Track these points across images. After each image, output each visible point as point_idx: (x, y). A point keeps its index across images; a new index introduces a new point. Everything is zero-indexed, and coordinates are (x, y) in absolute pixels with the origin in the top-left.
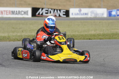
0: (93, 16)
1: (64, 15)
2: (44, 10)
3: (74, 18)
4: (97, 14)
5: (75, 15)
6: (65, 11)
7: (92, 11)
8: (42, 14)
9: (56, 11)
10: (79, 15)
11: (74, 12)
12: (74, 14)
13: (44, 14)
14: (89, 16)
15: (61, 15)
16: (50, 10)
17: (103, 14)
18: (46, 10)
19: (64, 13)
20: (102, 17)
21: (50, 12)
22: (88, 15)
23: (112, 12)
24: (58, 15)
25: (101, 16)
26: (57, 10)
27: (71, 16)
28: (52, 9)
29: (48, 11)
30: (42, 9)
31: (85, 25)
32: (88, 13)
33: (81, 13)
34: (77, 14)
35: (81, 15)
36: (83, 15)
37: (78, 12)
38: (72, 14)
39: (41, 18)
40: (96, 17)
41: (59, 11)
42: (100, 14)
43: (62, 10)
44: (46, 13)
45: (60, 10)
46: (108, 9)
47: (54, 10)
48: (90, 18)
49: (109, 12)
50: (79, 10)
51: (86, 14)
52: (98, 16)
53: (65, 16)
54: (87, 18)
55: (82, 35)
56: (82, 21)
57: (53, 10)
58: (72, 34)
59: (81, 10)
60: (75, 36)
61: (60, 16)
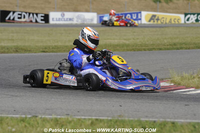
0: (79, 22)
1: (42, 20)
2: (16, 14)
3: (56, 24)
4: (84, 20)
5: (57, 20)
6: (43, 15)
7: (78, 16)
8: (13, 19)
9: (31, 15)
10: (62, 20)
11: (55, 17)
12: (55, 19)
13: (16, 19)
14: (75, 22)
15: (39, 20)
16: (23, 13)
17: (92, 20)
18: (19, 14)
19: (43, 18)
20: (91, 24)
21: (24, 17)
22: (73, 21)
23: (103, 17)
24: (34, 21)
25: (89, 23)
26: (33, 14)
27: (51, 22)
28: (26, 13)
29: (21, 15)
30: (14, 12)
31: (69, 34)
32: (73, 18)
33: (64, 19)
34: (59, 19)
35: (65, 20)
36: (67, 20)
37: (61, 17)
38: (53, 19)
39: (12, 24)
40: (83, 24)
41: (35, 15)
42: (89, 19)
43: (40, 14)
44: (19, 18)
45: (37, 14)
46: (98, 14)
47: (30, 14)
48: (76, 24)
49: (100, 17)
50: (61, 15)
51: (70, 19)
52: (85, 23)
53: (43, 22)
54: (72, 24)
55: (67, 46)
56: (66, 28)
57: (28, 14)
58: (53, 45)
59: (64, 15)
60: (58, 48)
61: (36, 21)
